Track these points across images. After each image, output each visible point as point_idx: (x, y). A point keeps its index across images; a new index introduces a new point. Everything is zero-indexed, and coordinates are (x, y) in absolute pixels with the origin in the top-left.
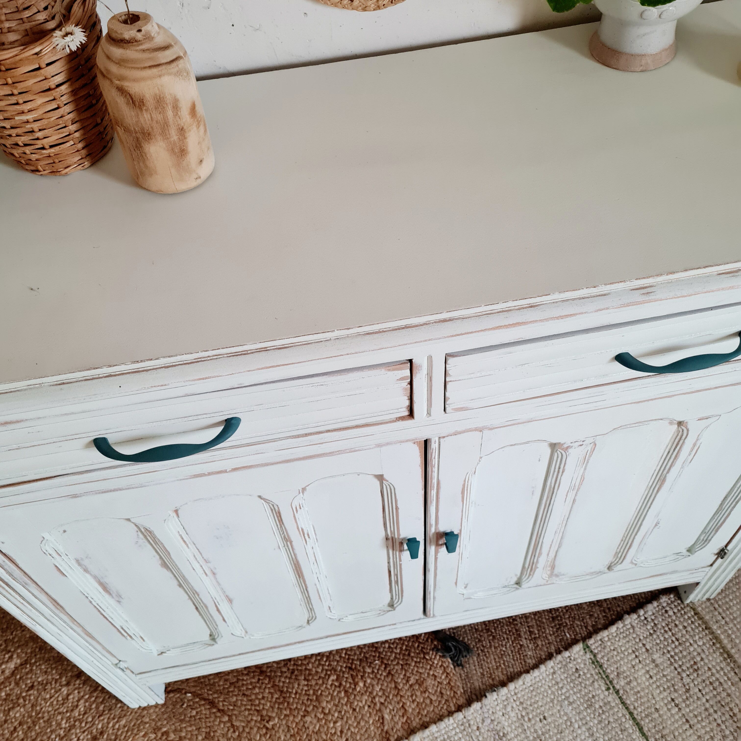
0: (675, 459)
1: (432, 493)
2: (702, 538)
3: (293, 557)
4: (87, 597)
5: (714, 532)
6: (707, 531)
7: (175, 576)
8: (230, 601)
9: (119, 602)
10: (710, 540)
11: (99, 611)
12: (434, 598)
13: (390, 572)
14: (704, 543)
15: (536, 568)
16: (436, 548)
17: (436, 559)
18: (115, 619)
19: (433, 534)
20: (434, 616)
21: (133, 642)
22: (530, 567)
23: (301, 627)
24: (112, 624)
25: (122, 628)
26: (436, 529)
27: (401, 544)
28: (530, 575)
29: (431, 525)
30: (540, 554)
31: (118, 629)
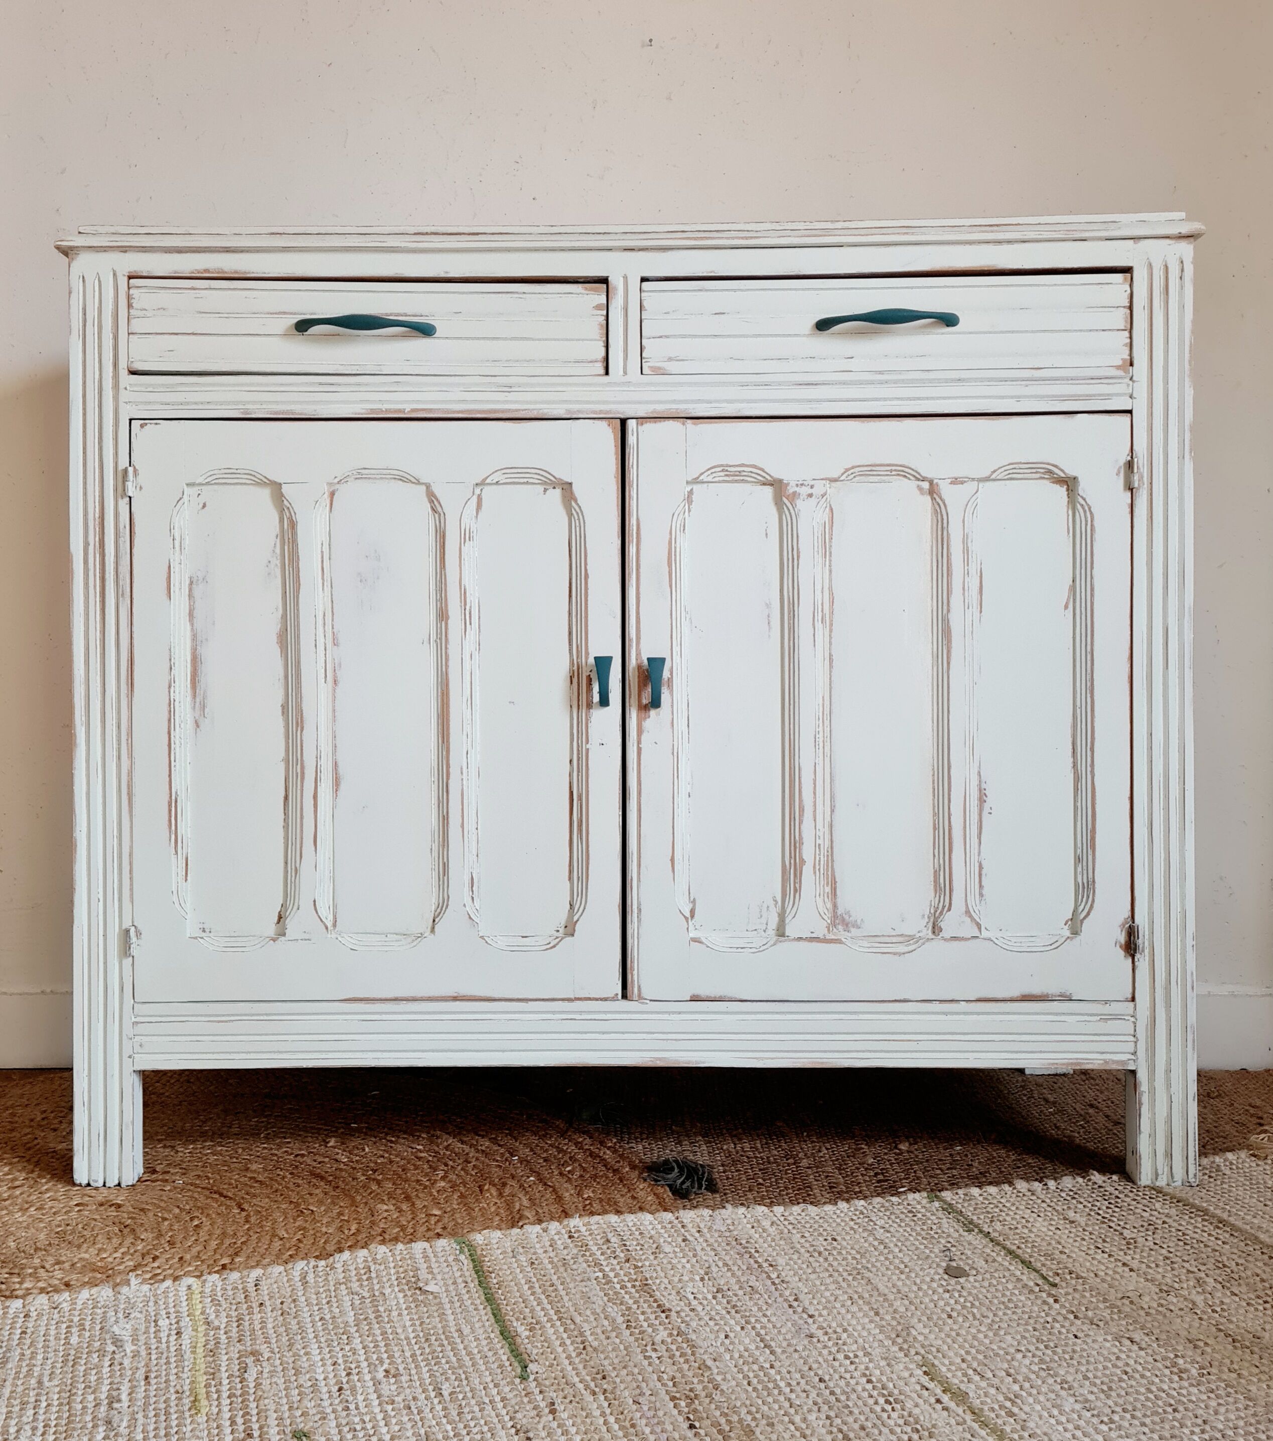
0: (948, 575)
1: (631, 550)
2: (1080, 880)
3: (444, 669)
4: (171, 668)
5: (1090, 852)
6: (1079, 851)
7: (286, 677)
8: (337, 782)
9: (197, 725)
10: (1094, 881)
11: (169, 720)
12: (639, 910)
13: (571, 793)
14: (1088, 897)
15: (803, 862)
16: (638, 716)
17: (639, 750)
18: (177, 763)
19: (634, 669)
20: (640, 997)
21: (173, 857)
22: (792, 861)
23: (421, 936)
24: (170, 776)
25: (176, 801)
26: (638, 654)
27: (589, 680)
28: (795, 891)
29: (630, 640)
30: (802, 810)
31: (171, 796)
